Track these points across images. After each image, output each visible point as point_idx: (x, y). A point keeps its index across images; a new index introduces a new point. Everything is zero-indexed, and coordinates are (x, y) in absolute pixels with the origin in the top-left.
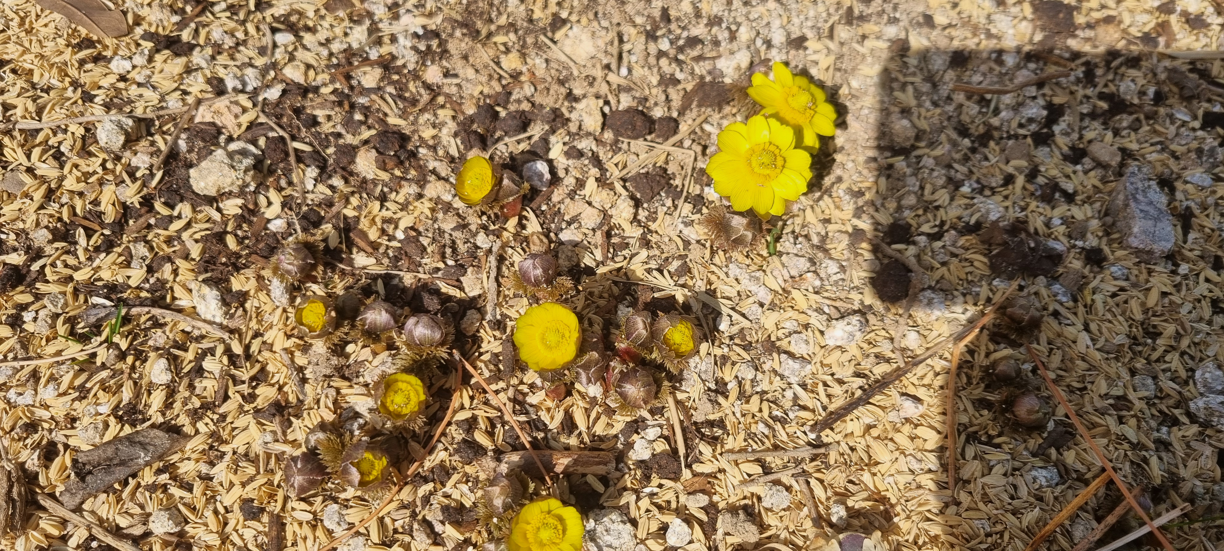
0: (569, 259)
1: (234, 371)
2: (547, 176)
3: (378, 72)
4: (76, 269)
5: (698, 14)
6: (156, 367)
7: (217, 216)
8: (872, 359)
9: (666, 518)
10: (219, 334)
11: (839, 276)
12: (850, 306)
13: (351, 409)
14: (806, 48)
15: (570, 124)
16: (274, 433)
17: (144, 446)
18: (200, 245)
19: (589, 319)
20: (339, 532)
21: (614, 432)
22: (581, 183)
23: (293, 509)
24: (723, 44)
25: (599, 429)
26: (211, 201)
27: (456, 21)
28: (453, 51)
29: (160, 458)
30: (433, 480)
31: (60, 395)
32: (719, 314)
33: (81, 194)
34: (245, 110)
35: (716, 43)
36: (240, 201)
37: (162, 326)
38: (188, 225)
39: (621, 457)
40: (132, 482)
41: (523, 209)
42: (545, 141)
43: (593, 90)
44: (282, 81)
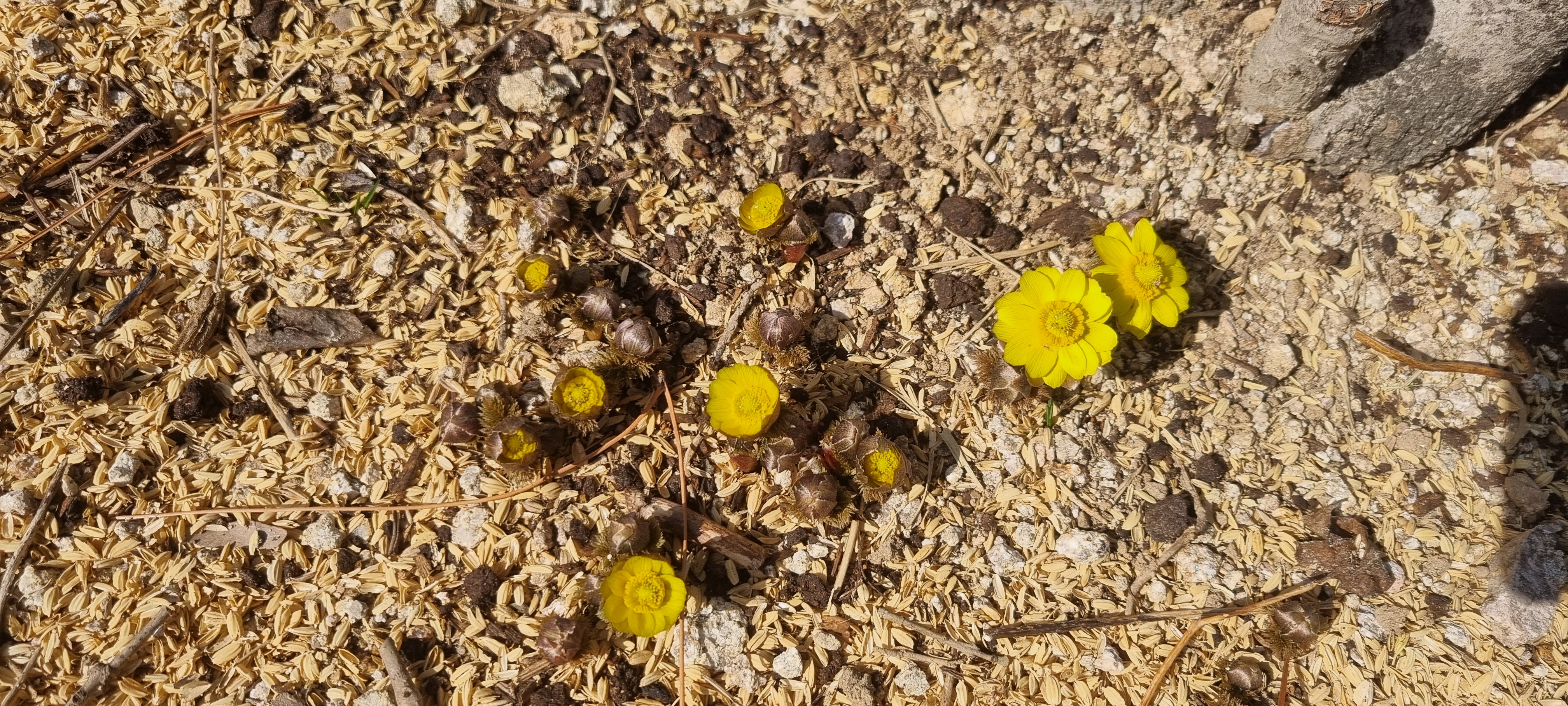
0: (827, 331)
1: (450, 293)
2: (849, 235)
3: (737, 49)
4: (359, 127)
5: (1111, 128)
6: (382, 256)
7: (508, 132)
8: (1097, 590)
9: (785, 642)
10: (453, 250)
11: (1111, 484)
12: (1104, 522)
13: (537, 382)
14: (1218, 216)
15: (905, 190)
16: (457, 370)
17: (338, 326)
18: (478, 155)
19: (814, 403)
20: (469, 495)
21: (781, 530)
22: (881, 257)
23: (440, 453)
24: (1121, 172)
25: (767, 521)
26: (510, 115)
27: (848, 27)
28: (828, 59)
29: (348, 345)
30: (579, 490)
31: (289, 243)
32: (954, 463)
33: (397, 56)
34: (587, 35)
35: (1113, 167)
36: (536, 127)
37: (408, 218)
38: (478, 130)
39: (773, 559)
40: (314, 355)
41: (805, 258)
42: (868, 197)
43: (946, 164)
44: (640, 20)
